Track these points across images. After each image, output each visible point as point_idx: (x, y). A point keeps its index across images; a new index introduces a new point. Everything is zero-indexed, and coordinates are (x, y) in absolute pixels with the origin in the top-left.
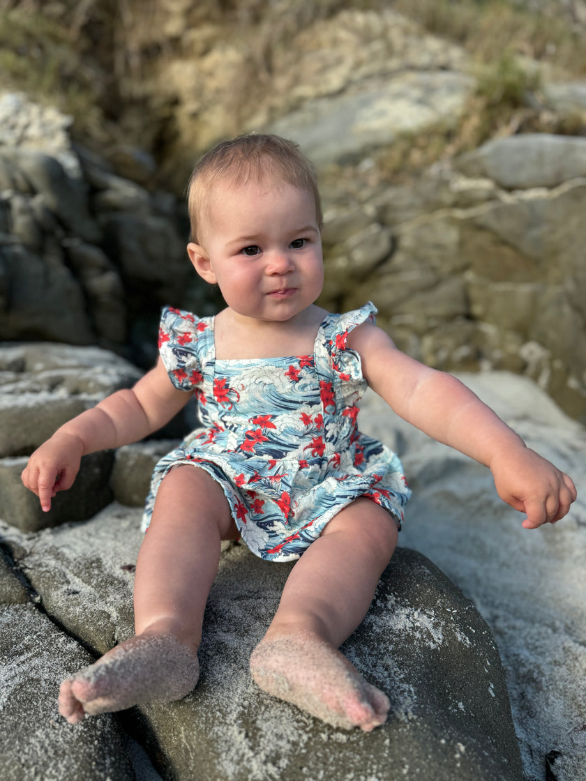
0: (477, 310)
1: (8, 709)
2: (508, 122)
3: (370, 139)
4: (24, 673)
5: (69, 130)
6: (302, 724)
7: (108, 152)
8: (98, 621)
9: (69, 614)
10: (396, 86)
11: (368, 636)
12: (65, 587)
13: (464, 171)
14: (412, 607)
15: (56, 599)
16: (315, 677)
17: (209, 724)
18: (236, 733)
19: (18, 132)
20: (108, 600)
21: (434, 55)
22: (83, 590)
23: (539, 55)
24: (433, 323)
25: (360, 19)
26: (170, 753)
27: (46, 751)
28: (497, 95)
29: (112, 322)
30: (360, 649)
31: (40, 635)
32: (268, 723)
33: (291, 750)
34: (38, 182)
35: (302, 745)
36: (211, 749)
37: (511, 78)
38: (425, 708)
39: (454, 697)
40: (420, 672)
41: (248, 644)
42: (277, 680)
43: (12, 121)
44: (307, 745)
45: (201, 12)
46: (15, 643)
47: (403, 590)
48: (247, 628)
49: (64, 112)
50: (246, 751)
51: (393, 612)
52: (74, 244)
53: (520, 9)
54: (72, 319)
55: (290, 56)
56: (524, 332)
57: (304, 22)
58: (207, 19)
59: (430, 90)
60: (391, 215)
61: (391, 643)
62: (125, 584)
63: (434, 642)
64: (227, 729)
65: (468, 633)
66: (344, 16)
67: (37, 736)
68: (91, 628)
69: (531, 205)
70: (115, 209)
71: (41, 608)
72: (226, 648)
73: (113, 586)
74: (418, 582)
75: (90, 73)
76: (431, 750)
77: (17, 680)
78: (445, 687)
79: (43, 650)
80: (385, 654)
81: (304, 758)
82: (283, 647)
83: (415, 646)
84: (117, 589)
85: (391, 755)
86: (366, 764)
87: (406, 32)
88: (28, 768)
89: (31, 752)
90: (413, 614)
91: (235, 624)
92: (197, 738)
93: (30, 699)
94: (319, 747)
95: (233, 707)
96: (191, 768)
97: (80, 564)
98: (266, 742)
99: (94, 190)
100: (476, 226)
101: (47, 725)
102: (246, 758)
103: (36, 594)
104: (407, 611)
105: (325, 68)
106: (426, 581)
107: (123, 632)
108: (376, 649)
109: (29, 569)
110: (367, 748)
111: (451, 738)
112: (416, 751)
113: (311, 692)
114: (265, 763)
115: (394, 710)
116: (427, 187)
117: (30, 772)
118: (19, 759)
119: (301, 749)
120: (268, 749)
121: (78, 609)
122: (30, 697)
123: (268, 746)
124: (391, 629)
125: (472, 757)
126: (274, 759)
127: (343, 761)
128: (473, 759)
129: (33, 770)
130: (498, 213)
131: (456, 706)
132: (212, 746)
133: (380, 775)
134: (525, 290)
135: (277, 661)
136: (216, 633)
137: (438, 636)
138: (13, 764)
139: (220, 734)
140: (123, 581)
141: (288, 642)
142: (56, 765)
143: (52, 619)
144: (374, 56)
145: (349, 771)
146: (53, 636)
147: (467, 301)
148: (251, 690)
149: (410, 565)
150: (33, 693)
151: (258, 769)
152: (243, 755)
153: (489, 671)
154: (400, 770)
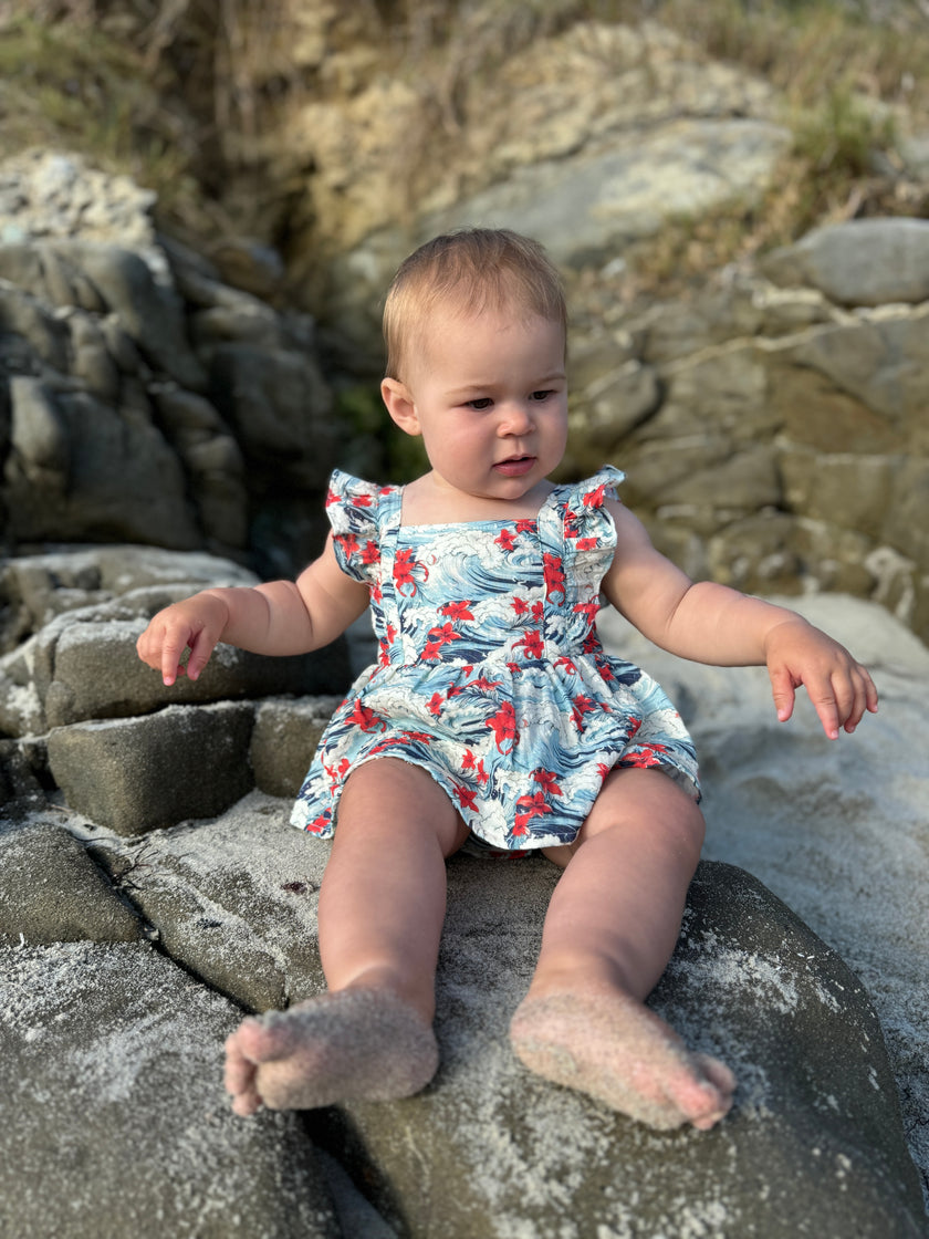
0: (796, 496)
1: (139, 1097)
2: (845, 198)
3: (621, 226)
4: (153, 1043)
5: (150, 212)
6: (596, 1122)
7: (211, 248)
8: (257, 967)
9: (209, 957)
10: (662, 142)
11: (682, 993)
12: (197, 917)
13: (775, 277)
14: (743, 950)
15: (186, 934)
16: (617, 1051)
17: (453, 1121)
18: (496, 1135)
19: (71, 214)
20: (268, 935)
21: (722, 92)
22: (226, 921)
23: (889, 93)
24: (725, 516)
25: (605, 36)
26: (387, 1167)
27: (205, 1160)
28: (827, 156)
29: (227, 514)
30: (672, 1012)
31: (167, 989)
32: (545, 1121)
33: (584, 1162)
34: (111, 294)
35: (600, 1153)
36: (458, 1158)
37: (847, 128)
38: (784, 1101)
39: (820, 1088)
40: (768, 1048)
41: (499, 1003)
42: (556, 1057)
43: (63, 198)
44: (608, 1154)
45: (349, 26)
46: (131, 1000)
47: (727, 925)
48: (492, 979)
49: (142, 184)
50: (515, 1161)
51: (716, 957)
52: (168, 390)
53: (857, 19)
54: (166, 508)
55: (493, 96)
56: (871, 531)
57: (515, 42)
58: (361, 37)
59: (718, 148)
60: (656, 347)
61: (720, 1002)
62: (291, 911)
63: (785, 1003)
64: (481, 1129)
65: (834, 990)
66: (581, 31)
67: (188, 1138)
68: (247, 978)
69: (883, 329)
70: (226, 336)
71: (160, 947)
72: (464, 1009)
73: (274, 915)
74: (749, 913)
75: (175, 124)
76: (799, 1164)
77: (144, 1054)
78: (805, 1073)
79: (177, 1011)
80: (710, 1020)
81: (607, 1174)
82: (563, 1006)
83: (756, 1008)
84: (281, 919)
85: (741, 1170)
86: (703, 1183)
87: (678, 58)
88: (181, 1183)
89: (182, 1160)
90: (747, 961)
91: (473, 972)
92: (435, 1143)
93: (170, 1081)
94: (627, 1156)
95: (487, 1095)
96: (425, 1189)
97: (217, 881)
98: (544, 1148)
99: (193, 306)
100: (794, 364)
101: (201, 1120)
102: (515, 1171)
103: (152, 927)
104: (739, 955)
105: (549, 115)
106: (761, 912)
107: (299, 983)
108: (697, 1012)
109: (139, 889)
110: (703, 1159)
111: (828, 1148)
112: (777, 1166)
113: (612, 1074)
114: (546, 1179)
115: (738, 1103)
116: (714, 303)
117: (183, 1190)
118: (166, 1171)
119: (600, 1159)
120: (549, 1158)
121: (222, 950)
122: (168, 1079)
123: (548, 1154)
124: (716, 983)
125: (862, 1176)
126: (560, 1173)
127: (668, 1178)
128: (865, 1180)
129: (188, 1187)
130: (828, 342)
131: (824, 1101)
132: (459, 1154)
133: (726, 1200)
134: (873, 463)
135: (554, 1028)
136: (445, 985)
137: (790, 993)
138: (156, 1178)
139: (470, 1136)
140: (288, 907)
141: (569, 1000)
142: (222, 1180)
143: (180, 964)
144: (627, 94)
145: (677, 1193)
146: (188, 989)
147: (780, 482)
148: (512, 1071)
149: (731, 888)
150: (173, 1074)
151: (536, 1189)
152: (510, 1168)
153: (869, 1050)
154: (756, 1194)
